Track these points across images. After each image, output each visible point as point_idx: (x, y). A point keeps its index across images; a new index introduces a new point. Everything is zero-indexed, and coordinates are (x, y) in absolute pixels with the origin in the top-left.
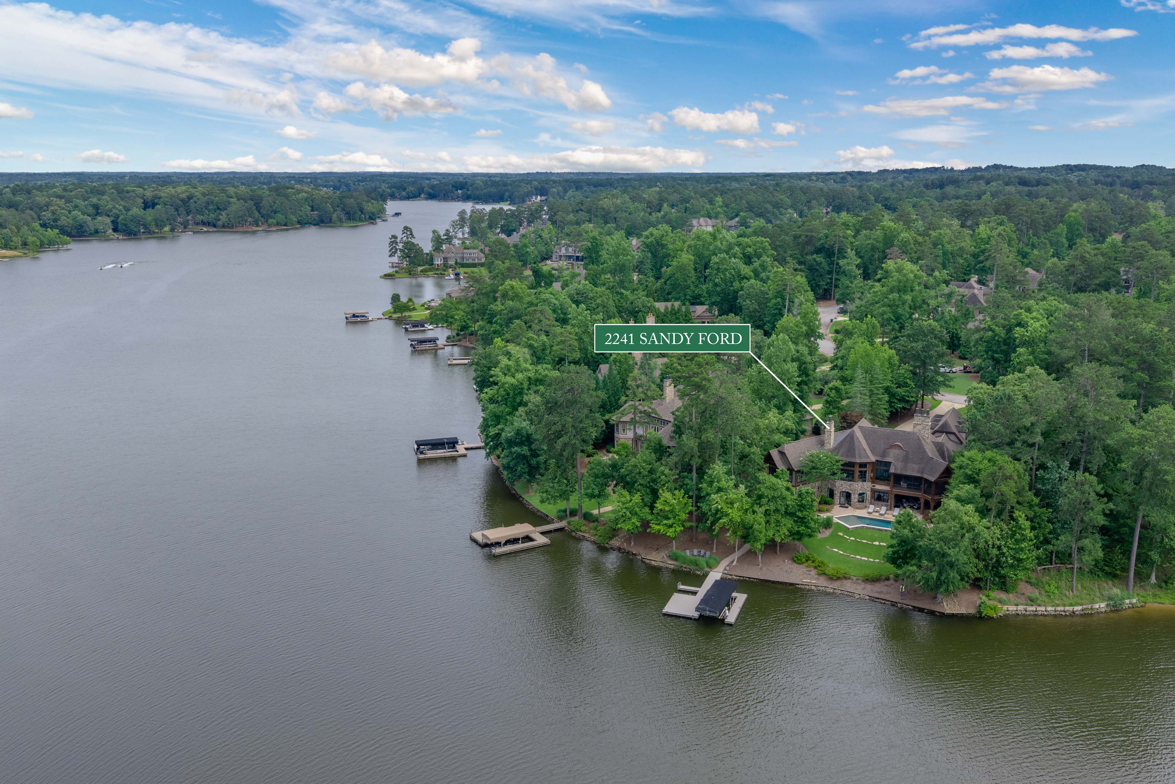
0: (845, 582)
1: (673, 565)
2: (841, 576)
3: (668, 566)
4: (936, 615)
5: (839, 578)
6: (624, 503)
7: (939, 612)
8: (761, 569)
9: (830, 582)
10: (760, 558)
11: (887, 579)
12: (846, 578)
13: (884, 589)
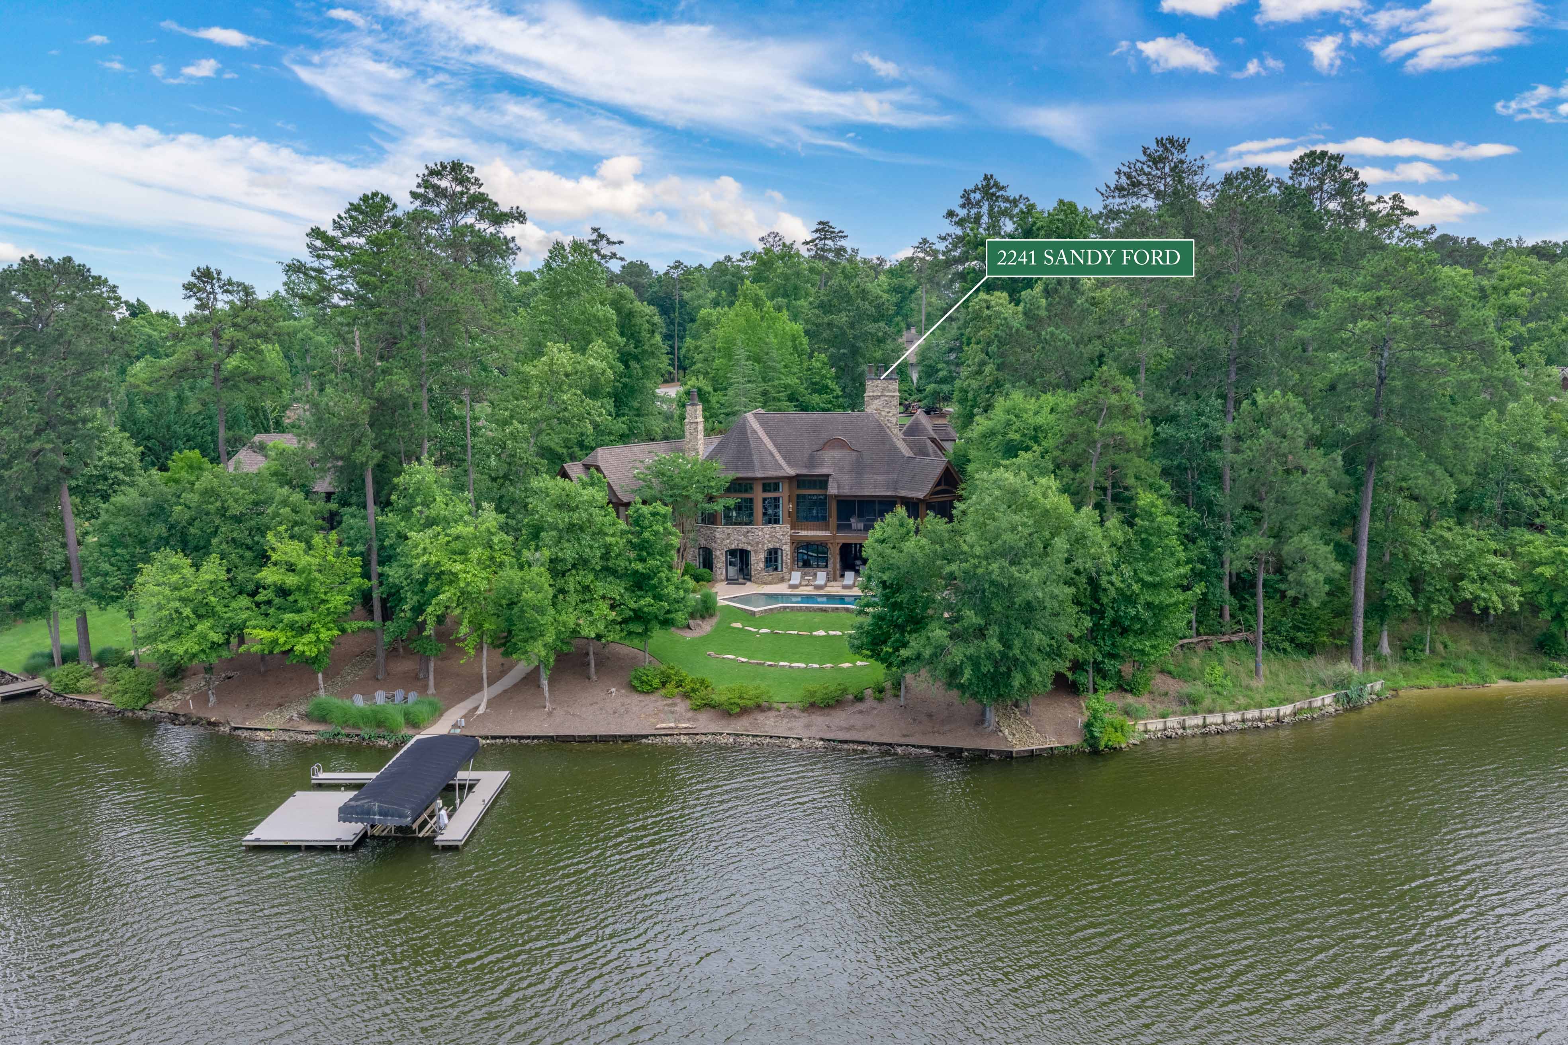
0: (760, 717)
1: (314, 733)
2: (750, 703)
3: (299, 737)
4: (991, 760)
5: (745, 711)
6: (176, 588)
7: (999, 753)
8: (550, 714)
9: (723, 722)
10: (546, 688)
11: (859, 699)
12: (759, 708)
13: (857, 720)
